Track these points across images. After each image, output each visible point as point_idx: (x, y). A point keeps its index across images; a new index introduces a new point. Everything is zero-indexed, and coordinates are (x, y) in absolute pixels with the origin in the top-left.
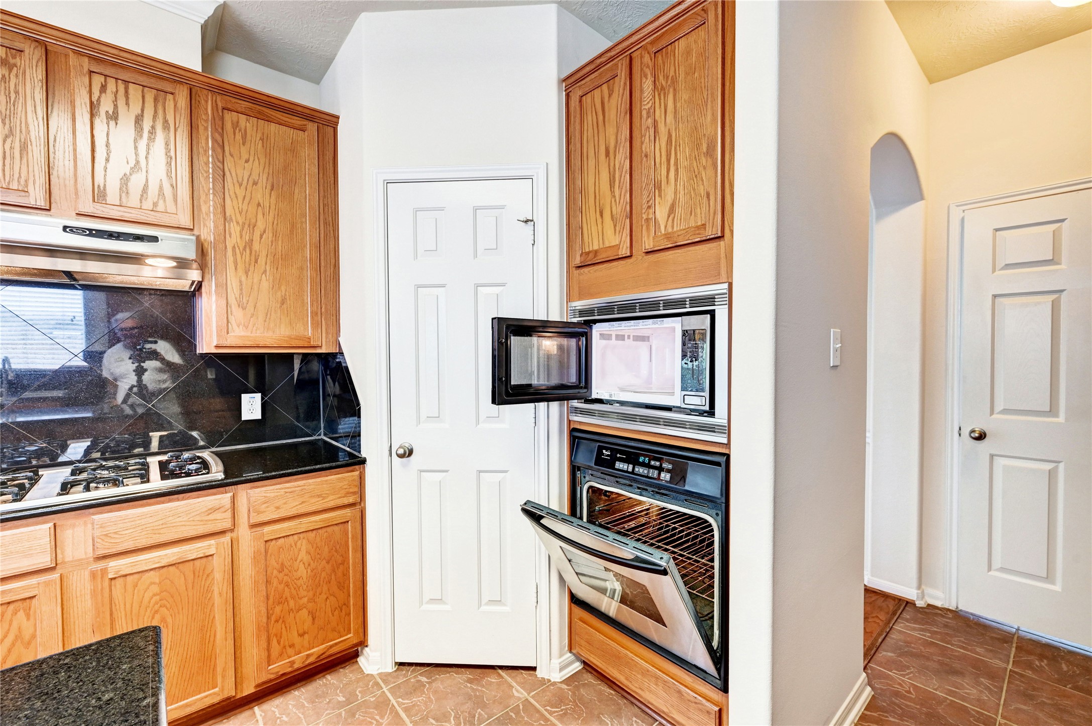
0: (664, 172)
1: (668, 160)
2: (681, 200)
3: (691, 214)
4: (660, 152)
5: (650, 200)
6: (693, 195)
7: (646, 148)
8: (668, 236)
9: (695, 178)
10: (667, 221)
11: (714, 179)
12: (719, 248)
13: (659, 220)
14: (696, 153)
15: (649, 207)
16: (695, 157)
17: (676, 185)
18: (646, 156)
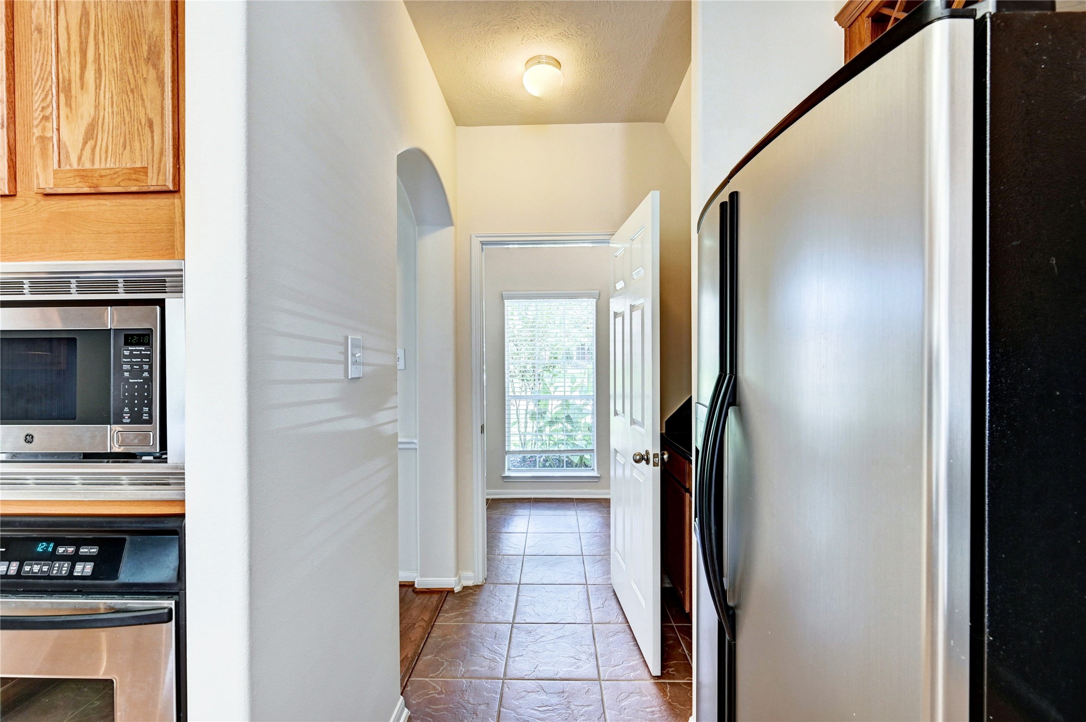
0: (76, 68)
1: (84, 53)
2: (106, 120)
3: (125, 148)
4: (68, 34)
5: (48, 106)
6: (127, 119)
7: (38, 17)
8: (83, 175)
9: (129, 93)
10: (82, 150)
11: (159, 102)
12: (172, 208)
13: (67, 143)
14: (132, 55)
15: (46, 118)
16: (130, 61)
17: (97, 95)
18: (39, 31)
